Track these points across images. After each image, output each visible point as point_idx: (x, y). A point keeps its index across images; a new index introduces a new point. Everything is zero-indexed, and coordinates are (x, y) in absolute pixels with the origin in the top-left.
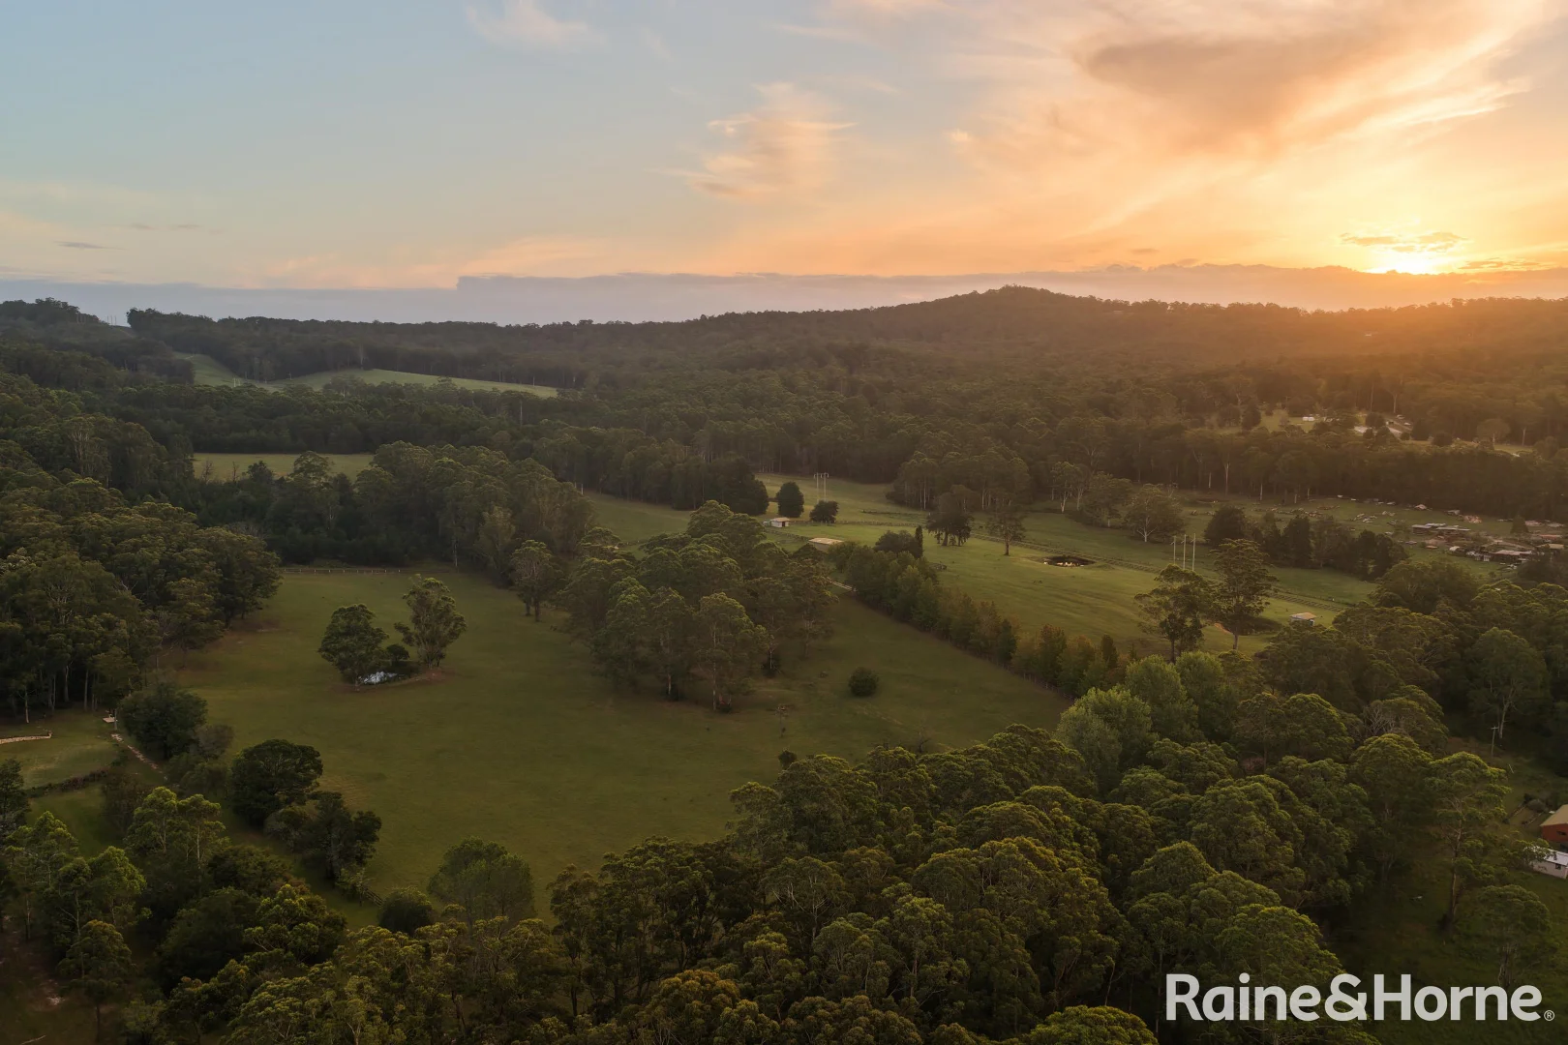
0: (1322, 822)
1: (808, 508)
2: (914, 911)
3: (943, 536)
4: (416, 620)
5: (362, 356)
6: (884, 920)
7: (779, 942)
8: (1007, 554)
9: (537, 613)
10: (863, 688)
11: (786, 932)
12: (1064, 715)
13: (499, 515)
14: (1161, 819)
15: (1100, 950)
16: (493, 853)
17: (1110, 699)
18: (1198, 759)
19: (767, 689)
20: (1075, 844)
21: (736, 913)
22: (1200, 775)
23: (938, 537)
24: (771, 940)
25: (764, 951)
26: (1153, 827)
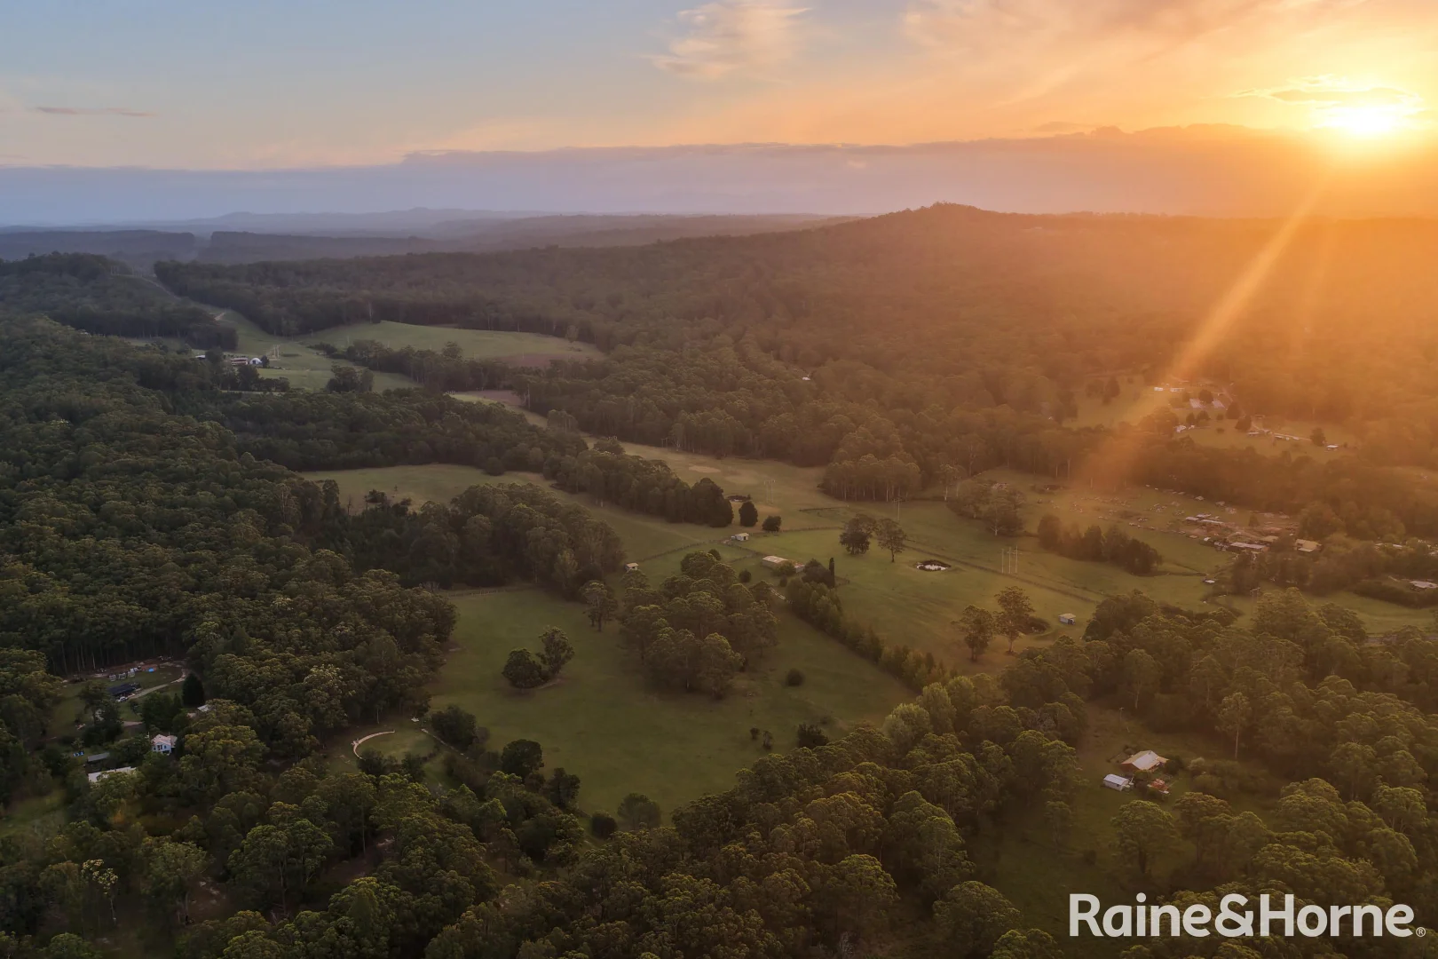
0: (987, 776)
1: (761, 520)
2: (803, 824)
3: (851, 549)
4: (547, 650)
5: (371, 312)
6: (793, 827)
7: (758, 835)
8: (893, 561)
9: (600, 626)
10: (795, 680)
11: (759, 830)
12: (887, 718)
13: (567, 556)
14: (916, 776)
15: (875, 833)
16: (643, 799)
17: (909, 709)
18: (943, 743)
19: (740, 682)
20: (876, 789)
21: (740, 823)
22: (942, 751)
23: (848, 549)
24: (756, 835)
25: (753, 838)
26: (912, 780)
